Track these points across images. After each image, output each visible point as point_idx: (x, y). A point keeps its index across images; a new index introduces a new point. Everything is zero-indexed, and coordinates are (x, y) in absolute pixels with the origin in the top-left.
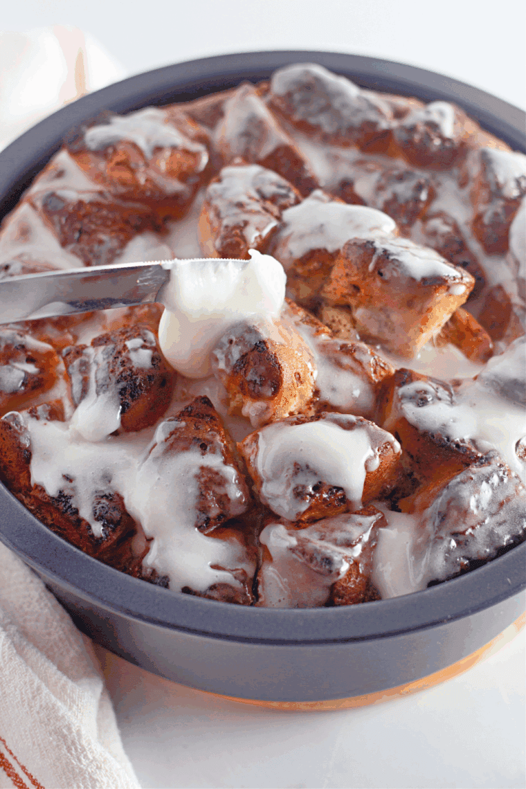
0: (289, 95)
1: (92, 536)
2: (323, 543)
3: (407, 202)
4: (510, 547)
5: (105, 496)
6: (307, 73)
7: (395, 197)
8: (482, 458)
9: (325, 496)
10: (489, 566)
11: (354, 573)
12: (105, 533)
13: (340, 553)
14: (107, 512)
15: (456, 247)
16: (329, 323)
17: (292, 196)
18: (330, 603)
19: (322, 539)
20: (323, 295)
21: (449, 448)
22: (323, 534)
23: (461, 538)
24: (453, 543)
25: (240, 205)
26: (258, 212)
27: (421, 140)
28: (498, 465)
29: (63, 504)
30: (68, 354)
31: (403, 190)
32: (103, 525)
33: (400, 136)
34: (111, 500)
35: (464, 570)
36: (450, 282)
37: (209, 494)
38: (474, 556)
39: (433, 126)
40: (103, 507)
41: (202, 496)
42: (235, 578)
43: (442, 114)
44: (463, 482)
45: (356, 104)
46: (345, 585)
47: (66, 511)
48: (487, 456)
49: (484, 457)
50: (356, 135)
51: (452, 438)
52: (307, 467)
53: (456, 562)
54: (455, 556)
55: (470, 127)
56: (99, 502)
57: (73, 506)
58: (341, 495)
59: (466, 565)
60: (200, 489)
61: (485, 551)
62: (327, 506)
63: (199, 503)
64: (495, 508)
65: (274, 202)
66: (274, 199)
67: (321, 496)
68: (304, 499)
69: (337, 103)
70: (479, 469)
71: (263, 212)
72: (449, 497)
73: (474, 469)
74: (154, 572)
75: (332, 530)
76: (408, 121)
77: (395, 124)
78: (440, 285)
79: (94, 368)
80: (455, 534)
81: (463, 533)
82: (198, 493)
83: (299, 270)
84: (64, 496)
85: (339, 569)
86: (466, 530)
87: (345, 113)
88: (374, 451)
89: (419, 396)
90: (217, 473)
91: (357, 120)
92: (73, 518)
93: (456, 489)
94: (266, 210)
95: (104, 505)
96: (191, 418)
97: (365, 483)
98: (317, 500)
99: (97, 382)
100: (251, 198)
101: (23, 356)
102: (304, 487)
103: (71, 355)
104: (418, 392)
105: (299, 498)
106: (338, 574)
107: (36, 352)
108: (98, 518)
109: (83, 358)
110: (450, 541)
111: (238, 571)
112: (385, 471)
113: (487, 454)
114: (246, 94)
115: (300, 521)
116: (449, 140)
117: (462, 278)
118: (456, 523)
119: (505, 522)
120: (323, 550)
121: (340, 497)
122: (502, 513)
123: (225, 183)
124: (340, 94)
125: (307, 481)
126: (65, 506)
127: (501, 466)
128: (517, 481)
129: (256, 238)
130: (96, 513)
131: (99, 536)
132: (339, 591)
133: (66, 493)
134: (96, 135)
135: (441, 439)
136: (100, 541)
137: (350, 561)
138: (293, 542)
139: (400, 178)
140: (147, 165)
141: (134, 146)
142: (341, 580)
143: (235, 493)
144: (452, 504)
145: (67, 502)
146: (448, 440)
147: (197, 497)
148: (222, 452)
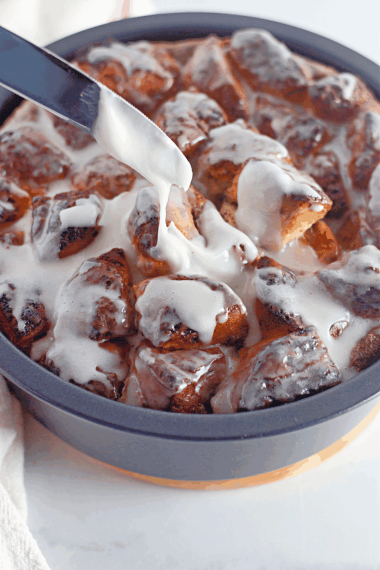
0: (242, 49)
1: (17, 330)
2: (173, 366)
3: (305, 140)
4: (305, 396)
5: (33, 304)
6: (258, 36)
7: (298, 135)
8: (302, 330)
9: (183, 334)
10: (286, 406)
11: (191, 391)
12: (26, 330)
13: (182, 375)
14: (31, 315)
15: (332, 178)
16: (223, 214)
17: (221, 120)
18: (168, 409)
19: (173, 363)
20: (226, 194)
21: (281, 318)
22: (175, 360)
23: (271, 383)
24: (264, 385)
25: (181, 120)
26: (192, 127)
27: (326, 98)
28: (313, 337)
29: (4, 304)
30: (36, 201)
31: (305, 131)
32: (26, 324)
33: (312, 92)
34: (37, 308)
35: (268, 406)
36: (311, 201)
37: (102, 317)
38: (277, 397)
39: (337, 90)
40: (29, 311)
41: (97, 318)
42: (108, 379)
43: (346, 83)
44: (282, 344)
45: (286, 64)
46: (181, 398)
47: (5, 309)
48: (306, 329)
49: (304, 329)
50: (281, 86)
51: (284, 312)
52: (174, 311)
53: (263, 398)
54: (263, 394)
55: (366, 95)
56: (28, 307)
57: (10, 307)
58: (195, 335)
59: (270, 402)
60: (97, 312)
61: (286, 396)
62: (184, 341)
63: (95, 321)
64: (301, 366)
65: (207, 122)
66: (207, 120)
67: (180, 333)
68: (166, 333)
69: (273, 61)
70: (297, 337)
71: (197, 127)
72: (269, 352)
73: (293, 336)
74: (52, 363)
75: (183, 359)
76: (321, 83)
77: (311, 83)
78: (304, 202)
79: (50, 214)
80: (267, 379)
81: (273, 379)
82: (95, 314)
83: (213, 173)
84: (6, 299)
85: (178, 387)
86: (276, 378)
87: (277, 69)
88: (225, 309)
89: (270, 278)
90: (111, 303)
91: (284, 76)
92: (8, 315)
93: (276, 347)
94: (199, 126)
95: (30, 310)
96: (106, 262)
97: (215, 330)
98: (176, 336)
99: (49, 224)
100: (191, 116)
101: (6, 197)
102: (168, 324)
103: (37, 203)
104: (270, 275)
105: (163, 332)
106: (177, 389)
107: (16, 196)
108: (24, 318)
109: (45, 206)
110: (262, 384)
111: (111, 375)
112: (232, 325)
113: (307, 327)
114: (213, 43)
115: (162, 348)
116: (347, 101)
117: (322, 200)
118: (270, 371)
119: (306, 378)
120: (171, 371)
121: (194, 337)
122: (306, 371)
123: (177, 103)
124: (276, 55)
125: (172, 321)
126: (4, 305)
127: (314, 338)
128: (324, 351)
129: (186, 145)
130: (23, 314)
131: (22, 331)
132: (175, 401)
133: (8, 296)
134: (97, 53)
135: (276, 311)
136: (22, 334)
137: (188, 382)
138: (152, 361)
139: (305, 123)
140: (127, 80)
141: (120, 65)
142: (178, 394)
143: (121, 319)
144: (270, 357)
145: (6, 303)
146: (282, 312)
147: (94, 317)
148: (121, 289)
